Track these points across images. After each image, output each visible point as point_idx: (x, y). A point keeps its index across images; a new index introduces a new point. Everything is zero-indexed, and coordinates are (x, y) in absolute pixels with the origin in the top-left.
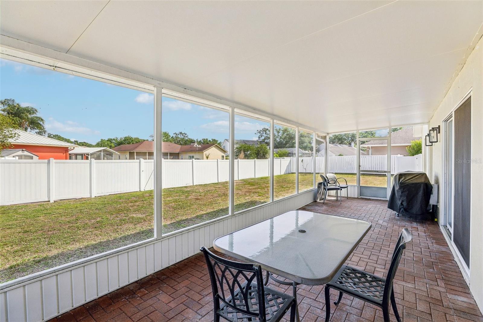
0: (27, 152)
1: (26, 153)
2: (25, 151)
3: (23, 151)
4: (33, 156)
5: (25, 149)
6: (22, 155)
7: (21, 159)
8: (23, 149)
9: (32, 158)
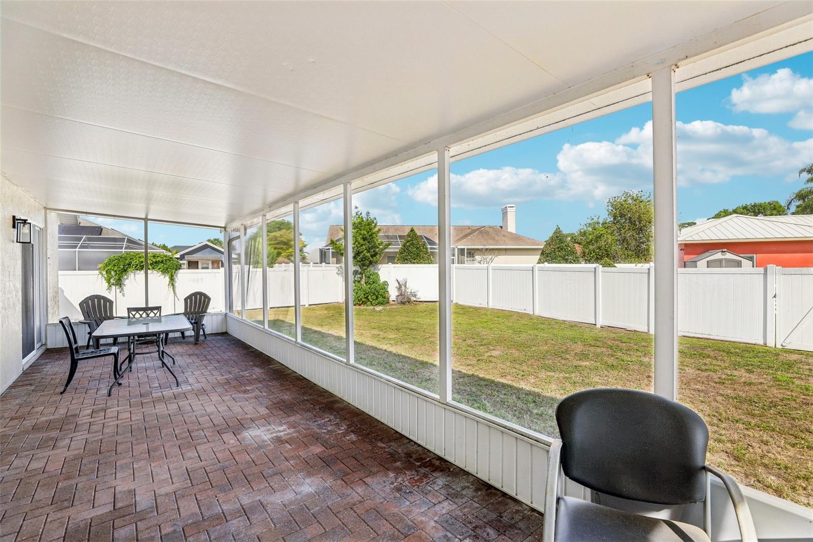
0: (730, 254)
1: (729, 256)
2: (727, 253)
3: (723, 253)
4: (741, 261)
5: (726, 250)
6: (723, 259)
7: (721, 267)
8: (723, 250)
9: (739, 264)
